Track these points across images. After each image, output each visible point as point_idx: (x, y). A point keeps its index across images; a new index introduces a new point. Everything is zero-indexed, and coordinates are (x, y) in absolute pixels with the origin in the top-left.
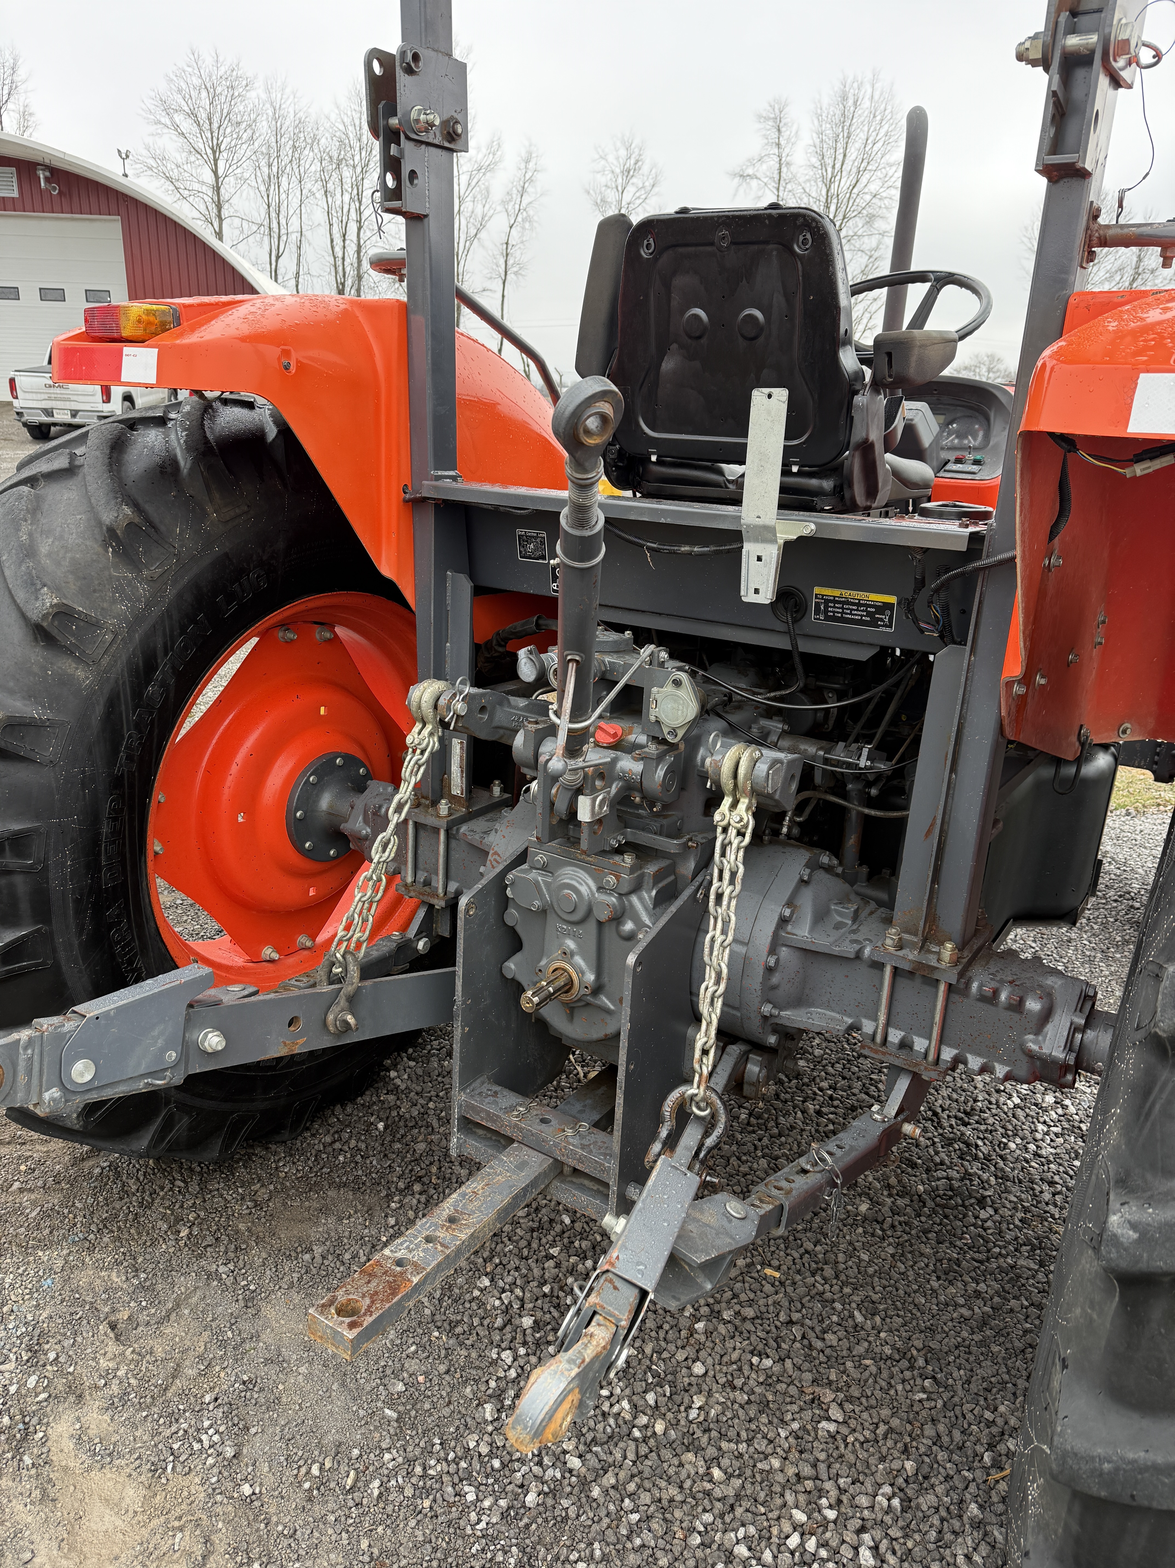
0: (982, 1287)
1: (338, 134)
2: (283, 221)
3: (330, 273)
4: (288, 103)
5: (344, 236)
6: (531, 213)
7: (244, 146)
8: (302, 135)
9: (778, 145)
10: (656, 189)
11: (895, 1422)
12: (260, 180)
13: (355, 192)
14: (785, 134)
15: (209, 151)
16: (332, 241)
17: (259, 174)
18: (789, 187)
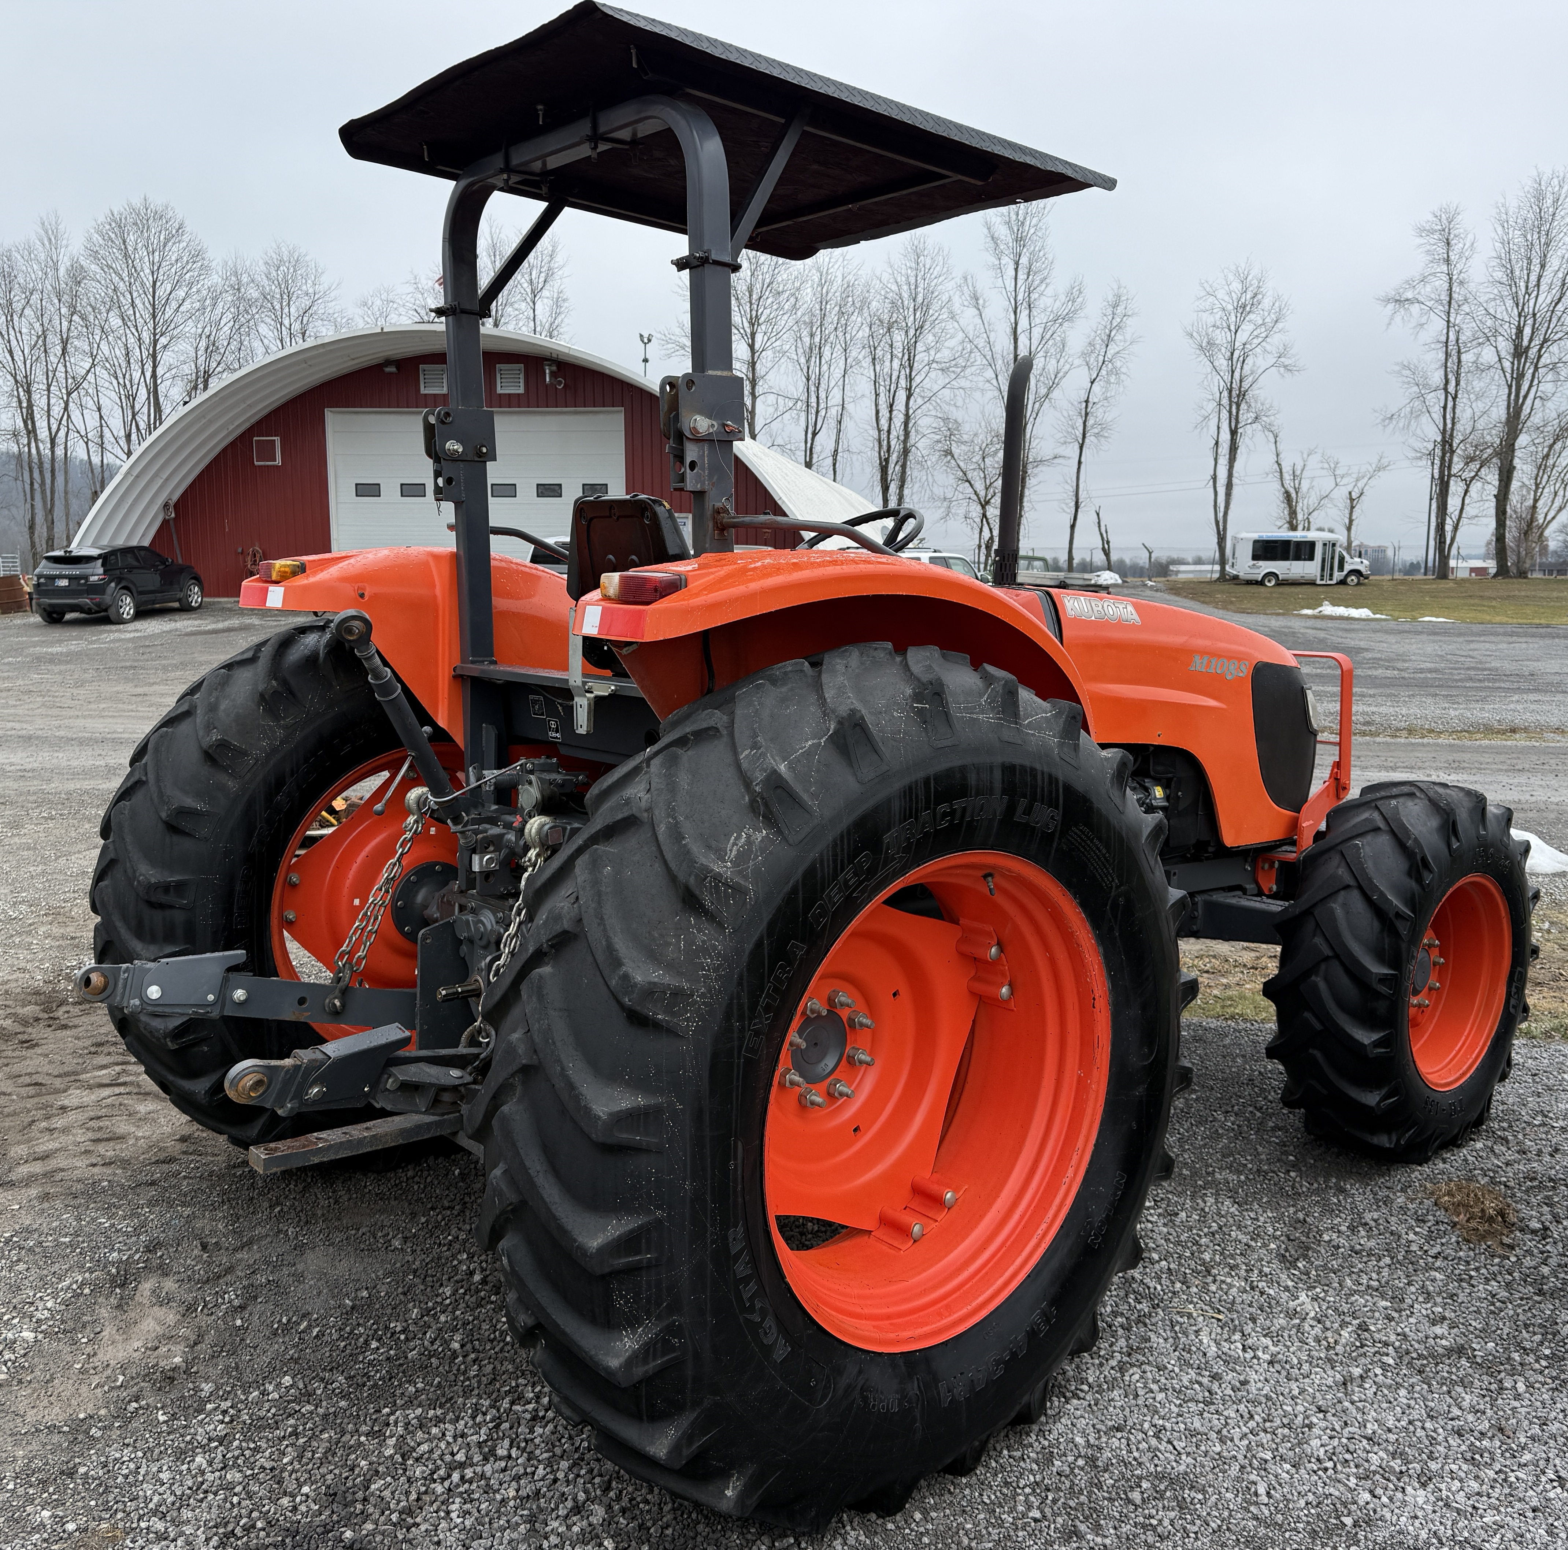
1: (890, 295)
2: (822, 395)
3: (873, 449)
4: (836, 267)
5: (891, 406)
6: (1118, 364)
7: (786, 317)
8: (850, 299)
9: (1448, 261)
10: (1280, 325)
12: (800, 351)
13: (906, 357)
14: (1457, 246)
15: (746, 325)
16: (877, 412)
17: (799, 345)
18: (1466, 308)
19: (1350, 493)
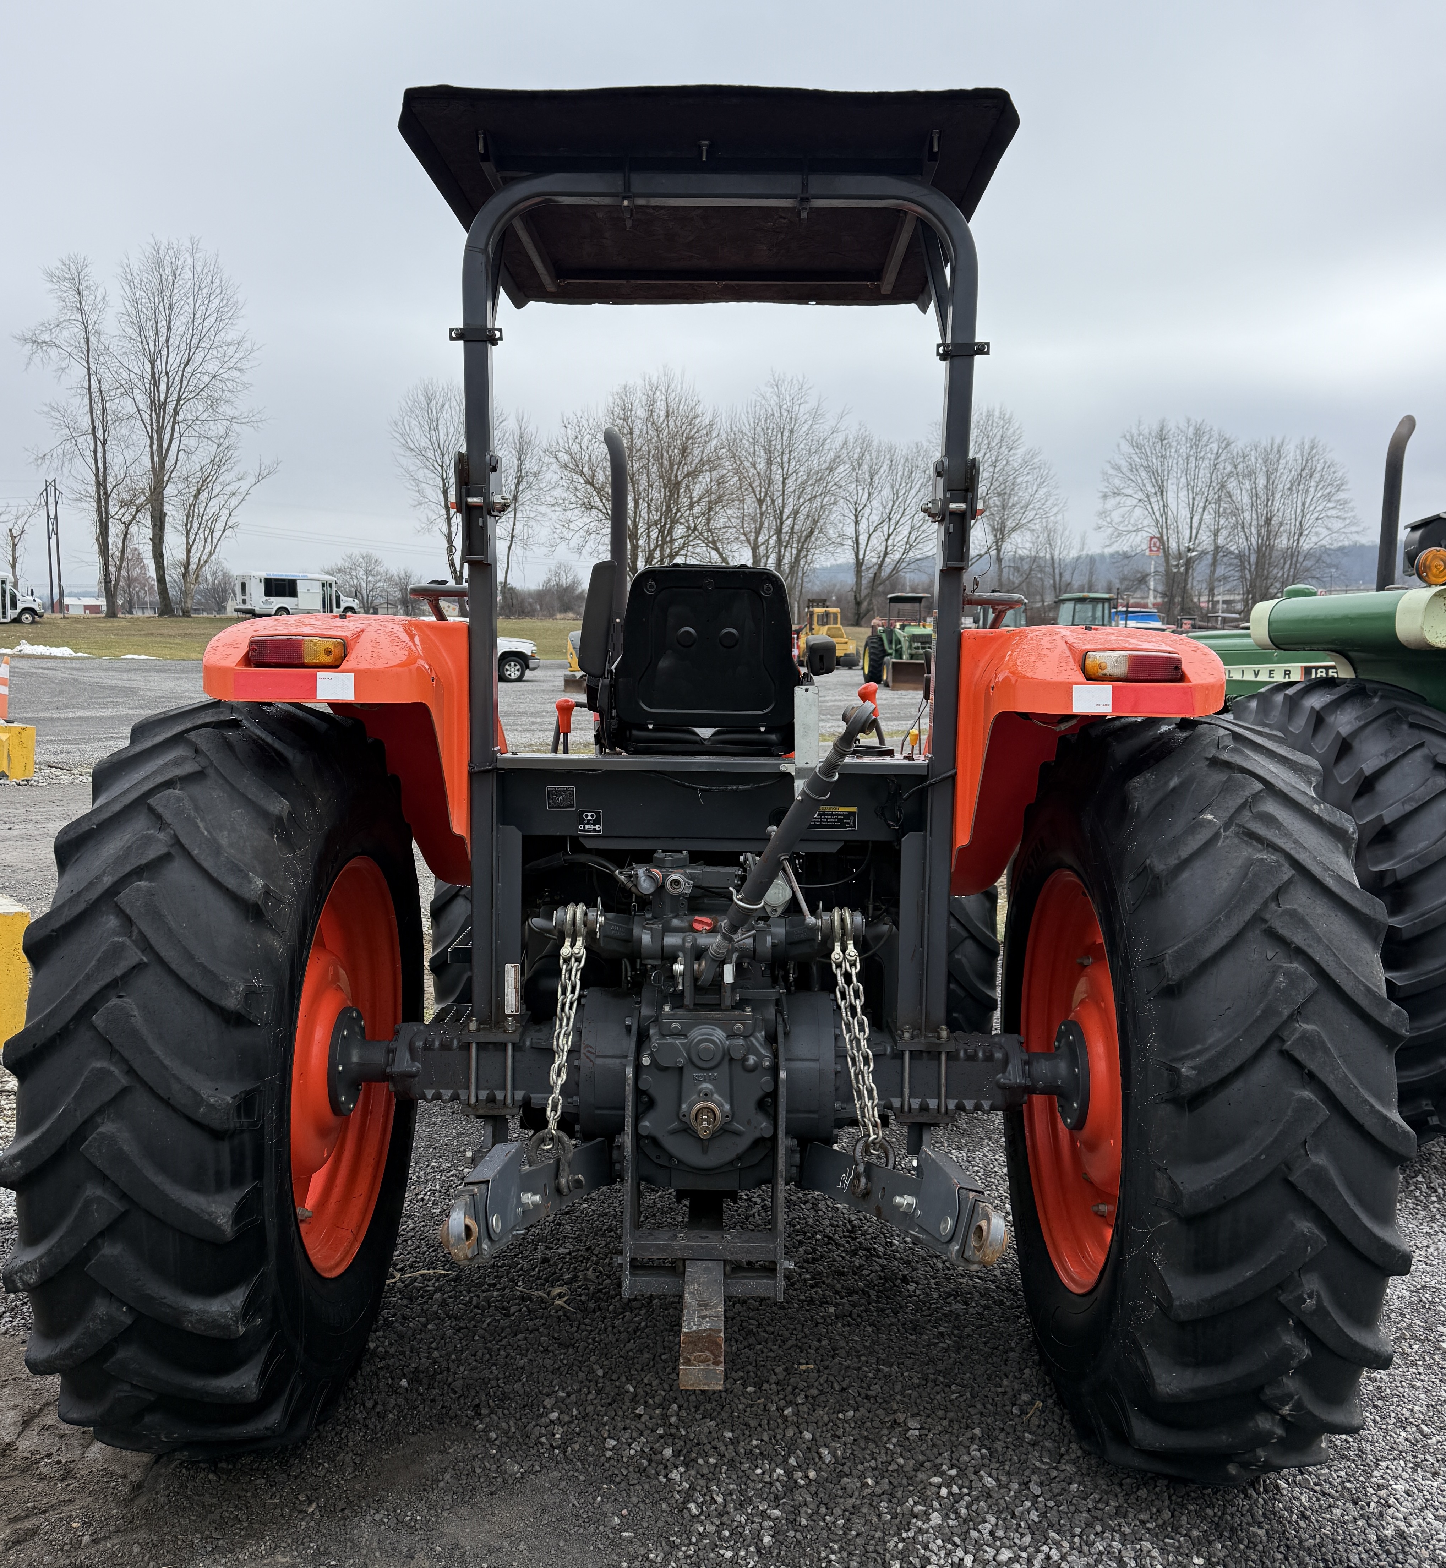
0: (941, 1329)
11: (951, 1415)
14: (89, 298)
19: (10, 530)
